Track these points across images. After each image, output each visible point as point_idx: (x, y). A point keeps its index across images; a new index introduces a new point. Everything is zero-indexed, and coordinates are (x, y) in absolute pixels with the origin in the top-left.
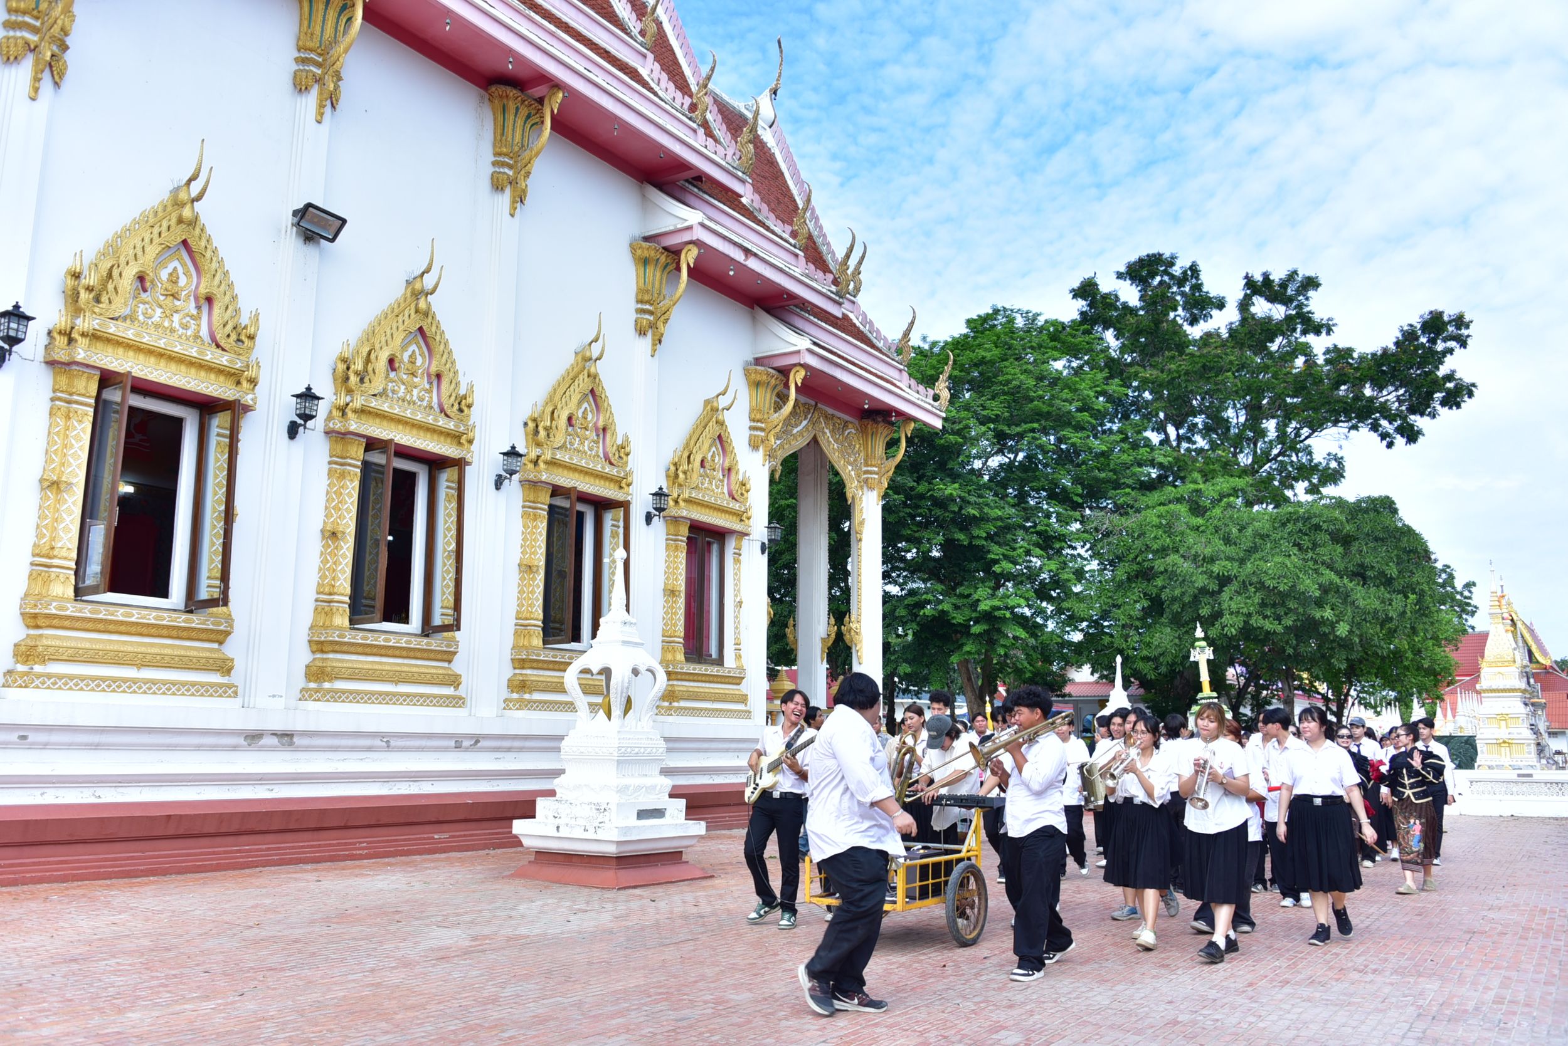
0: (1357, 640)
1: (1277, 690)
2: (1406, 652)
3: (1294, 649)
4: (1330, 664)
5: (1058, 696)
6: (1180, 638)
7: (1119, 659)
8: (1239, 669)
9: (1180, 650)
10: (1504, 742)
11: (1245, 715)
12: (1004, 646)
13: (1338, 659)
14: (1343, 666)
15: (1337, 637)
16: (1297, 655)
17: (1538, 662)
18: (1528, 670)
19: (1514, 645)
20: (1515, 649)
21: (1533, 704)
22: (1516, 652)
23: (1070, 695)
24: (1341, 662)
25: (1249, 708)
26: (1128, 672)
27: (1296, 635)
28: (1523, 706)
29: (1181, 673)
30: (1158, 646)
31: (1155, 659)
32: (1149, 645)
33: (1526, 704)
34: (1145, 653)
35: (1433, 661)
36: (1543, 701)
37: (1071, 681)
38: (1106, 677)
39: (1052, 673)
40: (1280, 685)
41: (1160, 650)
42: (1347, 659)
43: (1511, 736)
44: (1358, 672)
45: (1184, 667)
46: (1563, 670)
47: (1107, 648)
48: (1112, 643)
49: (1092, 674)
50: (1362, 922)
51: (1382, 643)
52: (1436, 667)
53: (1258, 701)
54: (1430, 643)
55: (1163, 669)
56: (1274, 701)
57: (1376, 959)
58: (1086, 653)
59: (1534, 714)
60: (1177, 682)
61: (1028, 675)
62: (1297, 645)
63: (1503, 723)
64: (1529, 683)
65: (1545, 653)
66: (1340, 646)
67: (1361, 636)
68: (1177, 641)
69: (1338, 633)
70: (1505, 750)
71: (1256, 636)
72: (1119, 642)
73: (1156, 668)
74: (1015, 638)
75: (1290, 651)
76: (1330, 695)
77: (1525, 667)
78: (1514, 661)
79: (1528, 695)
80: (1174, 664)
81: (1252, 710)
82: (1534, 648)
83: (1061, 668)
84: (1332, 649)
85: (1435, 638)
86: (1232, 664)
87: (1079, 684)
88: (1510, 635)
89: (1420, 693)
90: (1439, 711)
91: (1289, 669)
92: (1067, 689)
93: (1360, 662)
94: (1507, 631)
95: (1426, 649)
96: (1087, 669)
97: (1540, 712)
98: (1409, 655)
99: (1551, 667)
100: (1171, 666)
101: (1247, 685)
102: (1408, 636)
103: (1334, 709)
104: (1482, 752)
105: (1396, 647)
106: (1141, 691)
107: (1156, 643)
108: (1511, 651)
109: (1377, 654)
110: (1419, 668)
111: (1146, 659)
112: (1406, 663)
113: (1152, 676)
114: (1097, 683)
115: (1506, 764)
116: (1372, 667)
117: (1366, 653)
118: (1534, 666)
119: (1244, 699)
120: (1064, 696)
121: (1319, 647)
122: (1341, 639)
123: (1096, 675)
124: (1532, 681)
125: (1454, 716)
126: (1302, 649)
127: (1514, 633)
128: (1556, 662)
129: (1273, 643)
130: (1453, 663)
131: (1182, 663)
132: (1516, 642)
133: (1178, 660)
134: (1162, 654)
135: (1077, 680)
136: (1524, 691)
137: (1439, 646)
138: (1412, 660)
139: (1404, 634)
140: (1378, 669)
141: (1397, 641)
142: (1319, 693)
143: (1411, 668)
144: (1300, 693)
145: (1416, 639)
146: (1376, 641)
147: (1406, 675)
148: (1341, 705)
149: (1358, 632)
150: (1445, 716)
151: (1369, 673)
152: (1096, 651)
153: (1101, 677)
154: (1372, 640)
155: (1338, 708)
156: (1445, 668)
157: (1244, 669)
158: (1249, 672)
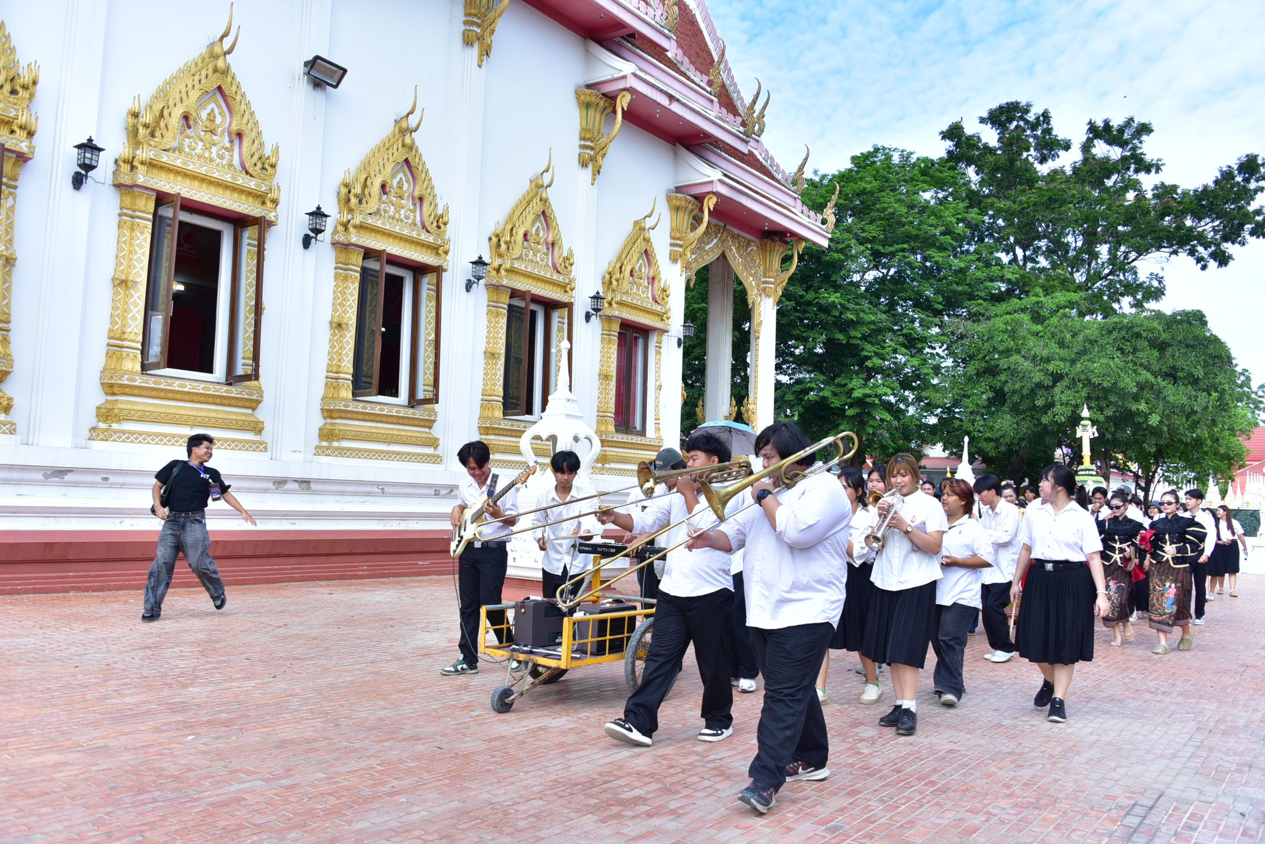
0: (1166, 429)
2: (1206, 439)
3: (1113, 435)
4: (1141, 448)
6: (1017, 424)
7: (966, 439)
8: (1065, 450)
9: (1017, 433)
12: (872, 426)
13: (1148, 444)
14: (1153, 450)
15: (1149, 425)
16: (1114, 440)
24: (1151, 446)
26: (974, 450)
27: (1114, 424)
29: (1017, 452)
30: (999, 430)
31: (996, 440)
32: (991, 428)
34: (988, 435)
35: (1228, 448)
37: (926, 456)
38: (955, 454)
40: (1099, 464)
41: (1000, 433)
42: (1156, 445)
44: (1165, 455)
45: (1020, 447)
47: (957, 430)
48: (961, 426)
49: (944, 451)
51: (1187, 432)
52: (1231, 453)
54: (1227, 433)
55: (1002, 449)
58: (939, 434)
60: (1014, 459)
61: (891, 450)
62: (1115, 432)
66: (1151, 433)
67: (1169, 426)
68: (1015, 426)
69: (1150, 423)
72: (967, 426)
73: (997, 447)
74: (882, 420)
75: (1109, 436)
76: (1140, 473)
80: (1012, 444)
83: (919, 446)
84: (1145, 435)
85: (1232, 429)
87: (932, 458)
89: (1215, 474)
90: (1230, 489)
91: (1107, 451)
93: (1167, 446)
95: (1223, 438)
96: (939, 446)
98: (1209, 442)
100: (1009, 446)
102: (1209, 427)
103: (1143, 484)
105: (1197, 436)
106: (983, 466)
107: (998, 427)
109: (1182, 441)
110: (1216, 453)
111: (989, 440)
112: (1205, 449)
113: (993, 453)
114: (947, 458)
116: (1177, 452)
117: (1173, 440)
121: (1134, 434)
122: (1153, 427)
123: (947, 452)
125: (1242, 493)
126: (1119, 435)
130: (1245, 450)
131: (1018, 444)
133: (1015, 441)
134: (1002, 436)
135: (931, 455)
137: (1235, 436)
138: (1210, 447)
139: (1206, 425)
140: (1181, 453)
141: (1199, 431)
142: (1131, 471)
143: (1209, 453)
144: (1115, 471)
145: (1215, 430)
146: (1182, 430)
147: (1205, 459)
148: (1149, 481)
149: (1167, 422)
150: (1235, 493)
151: (1174, 456)
152: (948, 432)
153: (952, 454)
154: (1179, 429)
155: (1146, 484)
156: (1238, 454)
157: (1069, 450)
158: (1073, 453)
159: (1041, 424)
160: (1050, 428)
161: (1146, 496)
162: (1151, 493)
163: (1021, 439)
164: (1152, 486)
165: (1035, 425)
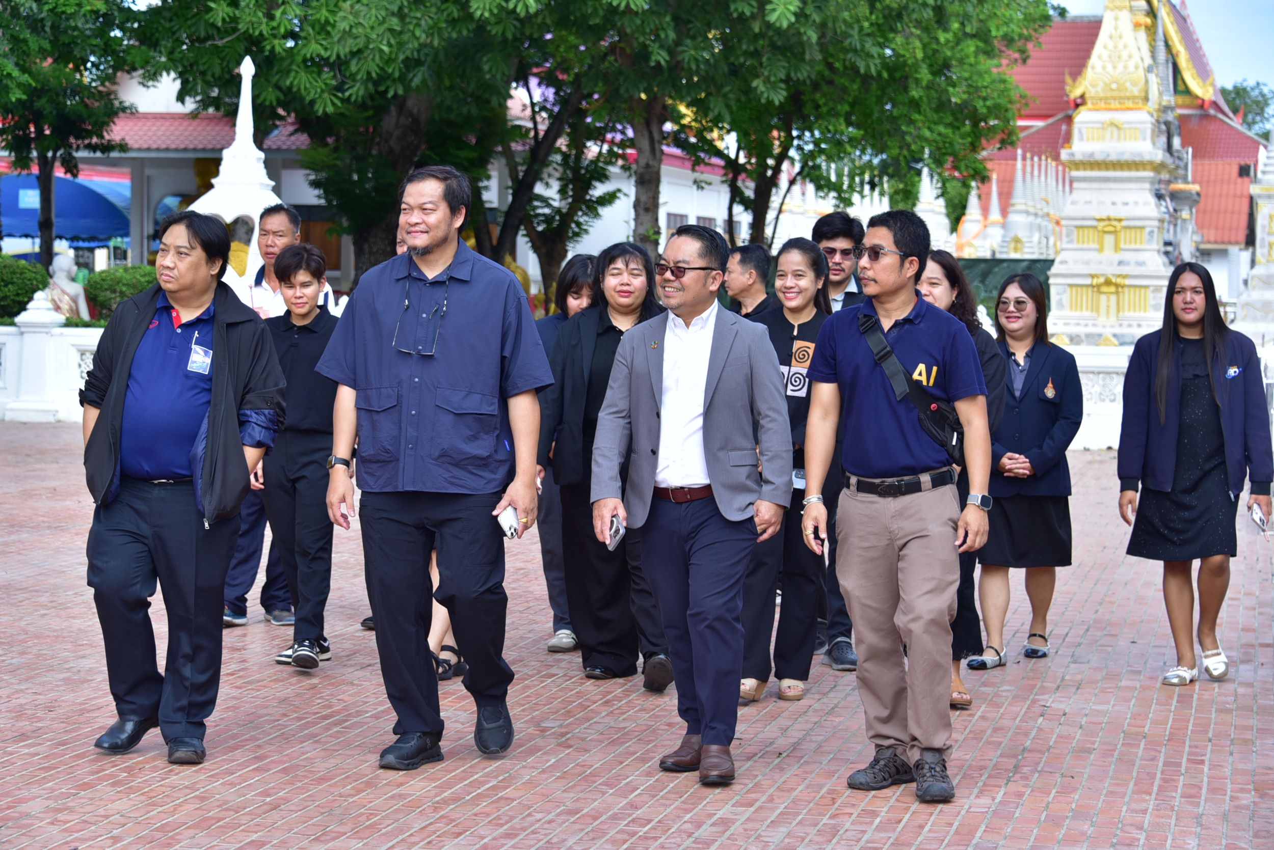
0: (813, 36)
1: (622, 145)
2: (916, 66)
3: (671, 52)
4: (748, 91)
5: (93, 148)
7: (247, 69)
8: (537, 94)
9: (401, 44)
10: (1108, 283)
11: (545, 201)
13: (767, 81)
14: (779, 97)
15: (769, 25)
16: (676, 67)
17: (1187, 91)
18: (1170, 117)
19: (1148, 61)
20: (1149, 70)
21: (1174, 196)
22: (1152, 78)
23: (123, 147)
24: (773, 86)
25: (556, 185)
26: (271, 96)
27: (675, 19)
28: (1152, 200)
29: (400, 102)
30: (347, 34)
31: (339, 65)
32: (324, 28)
33: (1159, 197)
34: (314, 48)
35: (973, 89)
36: (1196, 188)
37: (130, 111)
38: (216, 103)
39: (79, 89)
40: (630, 133)
41: (350, 45)
42: (787, 80)
43: (1125, 270)
44: (808, 109)
45: (407, 88)
46: (1235, 111)
47: (222, 32)
48: (234, 20)
49: (181, 98)
50: (784, 730)
51: (869, 45)
52: (979, 104)
53: (576, 169)
54: (970, 46)
55: (356, 91)
56: (614, 170)
57: (813, 831)
58: (167, 44)
59: (1174, 216)
60: (390, 121)
61: (16, 95)
62: (677, 43)
63: (1109, 240)
64: (1169, 148)
65: (1203, 72)
66: (773, 46)
67: (822, 27)
68: (394, 22)
69: (772, 18)
70: (1107, 301)
71: (585, 17)
73: (340, 88)
75: (660, 56)
76: (742, 160)
77: (1165, 109)
78: (1146, 99)
79: (1165, 176)
80: (383, 77)
81: (562, 191)
82: (1183, 61)
83: (103, 79)
84: (756, 54)
85: (983, 35)
86: (522, 78)
87: (148, 117)
88: (1142, 35)
89: (938, 161)
90: (973, 202)
91: (653, 99)
92: (118, 131)
93: (816, 86)
94: (1137, 25)
95: (961, 62)
96: (169, 84)
97: (1185, 214)
98: (925, 75)
99: (1215, 104)
100: (376, 83)
101: (553, 133)
102: (926, 30)
103: (750, 193)
104: (1061, 305)
105: (896, 54)
106: (303, 140)
107: (343, 25)
108: (1141, 73)
109: (856, 70)
110: (943, 105)
111: (316, 64)
112: (915, 93)
113: (326, 106)
114: (194, 115)
115: (1108, 332)
116: (841, 100)
117: (830, 66)
118: (1180, 100)
119: (545, 163)
120: (107, 148)
121: (728, 48)
122: (779, 31)
123: (190, 105)
124: (1177, 142)
125: (1004, 212)
126: (688, 53)
127: (1151, 30)
128: (1224, 92)
129: (621, 33)
130: (1014, 95)
131: (402, 79)
132: (1154, 57)
133: (394, 70)
134: (357, 54)
135: (143, 108)
136: (1158, 167)
137: (989, 53)
138: (928, 88)
139: (918, 23)
140: (853, 105)
141: (899, 40)
142: (719, 153)
143: (925, 107)
144: (677, 151)
145: (942, 37)
146: (855, 39)
147: (911, 122)
148: (766, 186)
149: (817, 17)
150: (985, 210)
151: (836, 114)
152: (195, 40)
153: (206, 103)
154: (846, 35)
155: (757, 191)
156: (997, 106)
157: (550, 92)
158: (561, 100)
159: (470, 16)
160: (495, 30)
161: (758, 225)
162: (771, 216)
163: (411, 64)
164: (775, 200)
165: (453, 22)
